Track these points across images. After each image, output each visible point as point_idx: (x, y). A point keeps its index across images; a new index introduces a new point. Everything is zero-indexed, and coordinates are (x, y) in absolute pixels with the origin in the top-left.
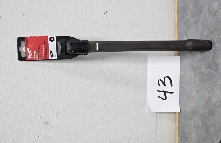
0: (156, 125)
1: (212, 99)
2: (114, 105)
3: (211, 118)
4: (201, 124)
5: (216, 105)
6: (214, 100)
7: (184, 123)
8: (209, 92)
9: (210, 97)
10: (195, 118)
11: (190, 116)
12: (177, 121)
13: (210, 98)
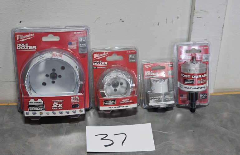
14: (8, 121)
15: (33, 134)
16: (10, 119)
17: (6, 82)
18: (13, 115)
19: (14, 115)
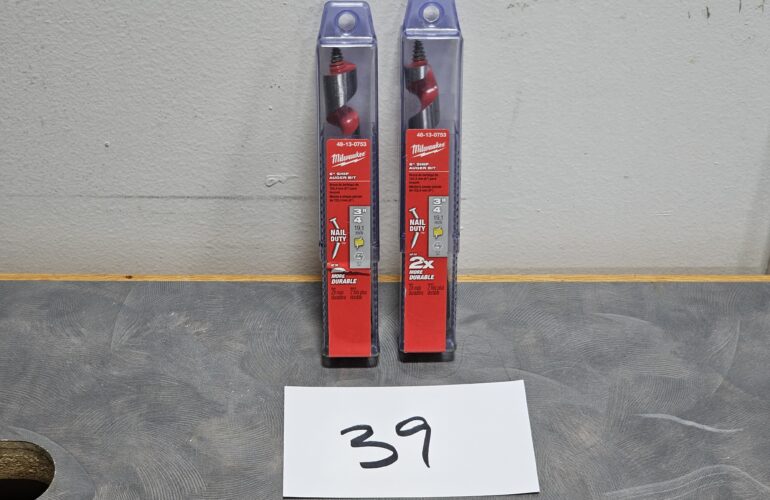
0: (112, 196)
1: (215, 421)
2: (186, 25)
3: (141, 415)
4: (115, 373)
5: (191, 435)
6: (211, 428)
7: (121, 305)
8: (241, 406)
9: (224, 412)
10: (138, 348)
11: (149, 328)
12: (130, 277)
13: (218, 411)
14: (127, 346)
15: (215, 403)
16: (135, 336)
17: (126, 197)
18: (145, 324)
19: (149, 325)
